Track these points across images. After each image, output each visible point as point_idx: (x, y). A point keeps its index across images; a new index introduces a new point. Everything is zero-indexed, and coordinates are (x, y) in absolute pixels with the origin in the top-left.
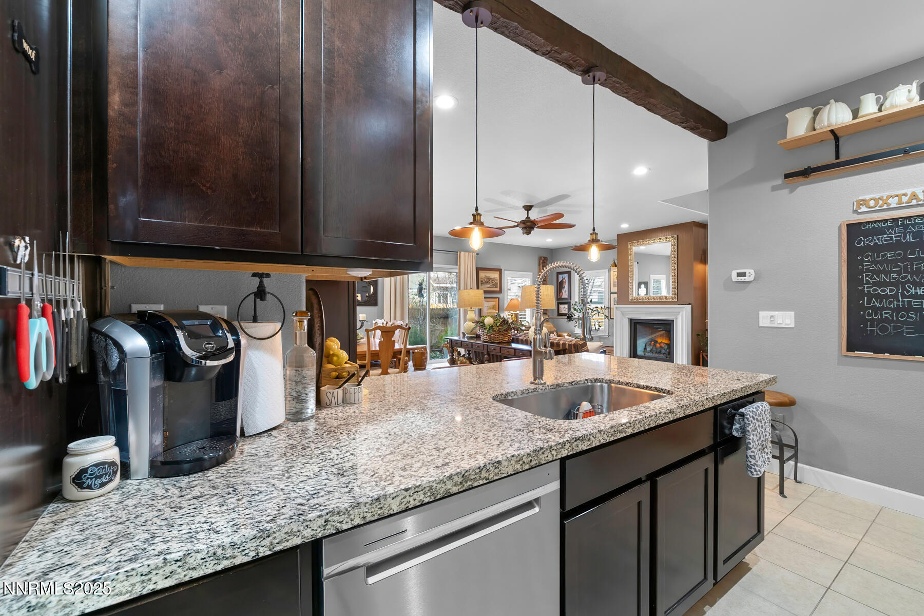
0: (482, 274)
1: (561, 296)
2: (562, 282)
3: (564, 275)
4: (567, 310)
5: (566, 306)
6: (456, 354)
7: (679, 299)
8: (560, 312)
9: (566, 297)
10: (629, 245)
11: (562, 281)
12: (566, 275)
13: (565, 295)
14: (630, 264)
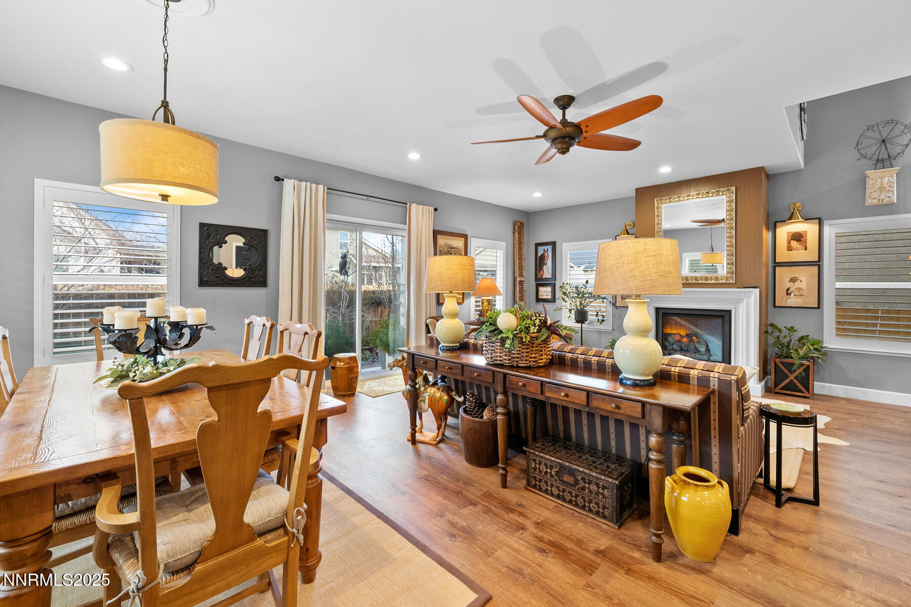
0: (442, 240)
1: (542, 275)
2: (542, 257)
3: (546, 248)
4: (550, 294)
5: (549, 289)
6: (420, 380)
7: (740, 280)
8: (540, 297)
9: (550, 276)
10: (656, 203)
11: (543, 255)
12: (550, 248)
13: (547, 273)
14: (656, 229)
